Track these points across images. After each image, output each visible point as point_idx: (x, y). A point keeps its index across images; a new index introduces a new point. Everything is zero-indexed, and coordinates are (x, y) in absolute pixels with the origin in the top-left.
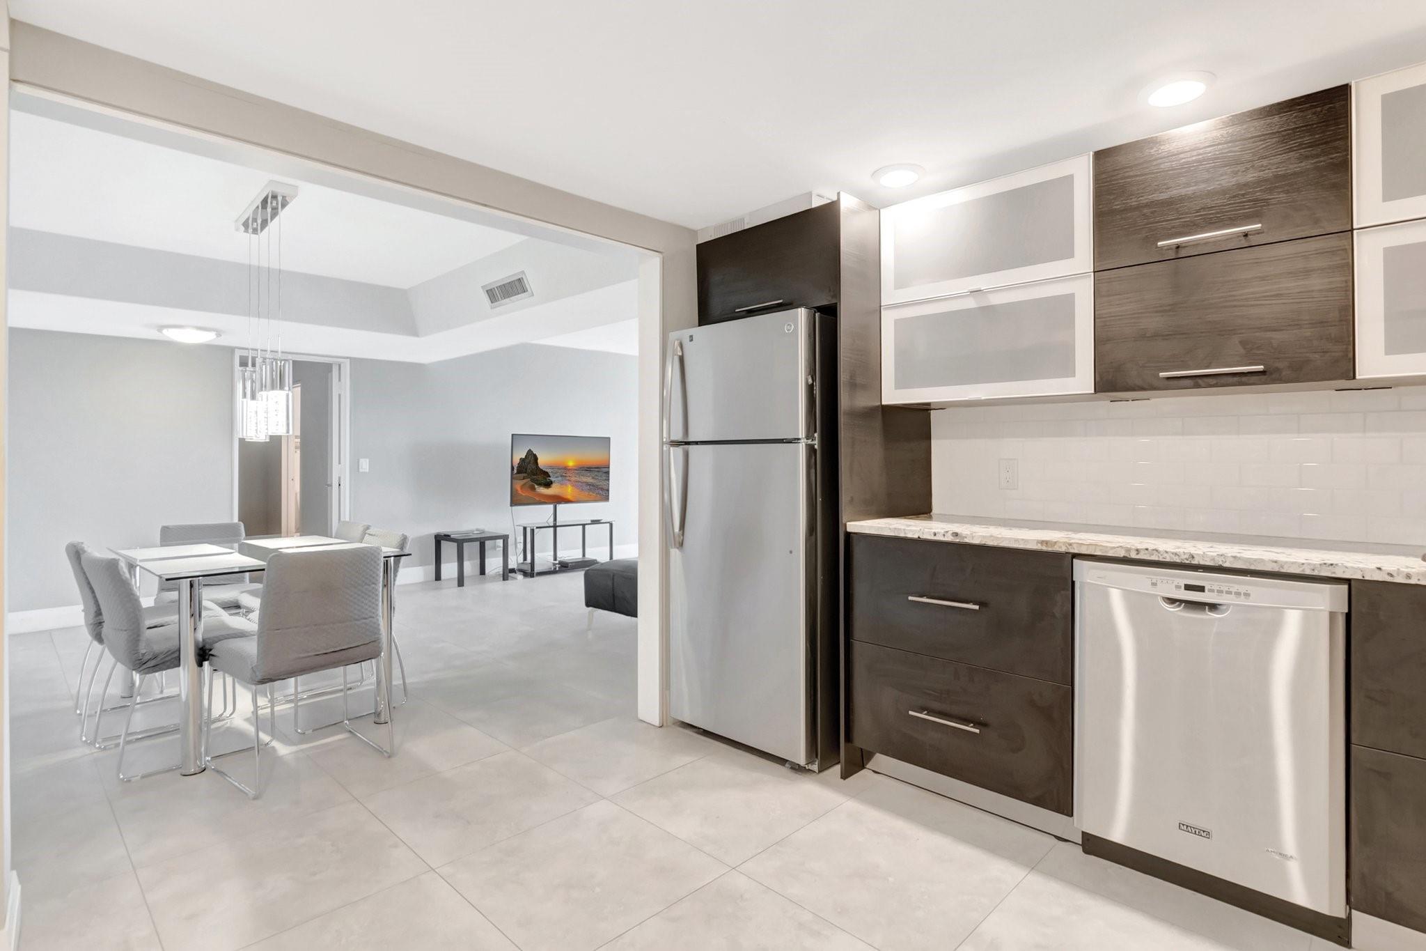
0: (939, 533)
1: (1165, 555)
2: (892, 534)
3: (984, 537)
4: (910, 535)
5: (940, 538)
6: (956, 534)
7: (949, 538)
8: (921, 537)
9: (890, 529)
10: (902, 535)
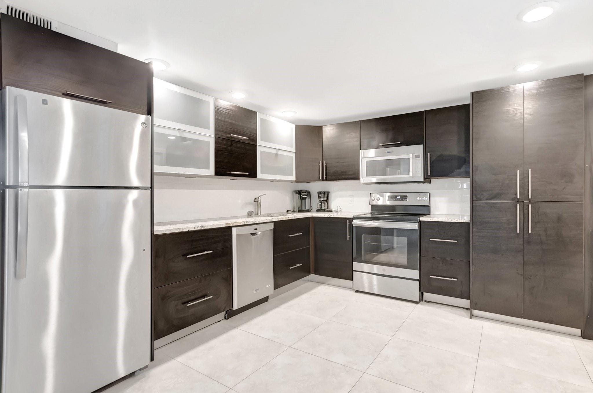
0: (196, 227)
1: (251, 222)
2: (177, 231)
3: (211, 225)
4: (184, 230)
5: (196, 229)
6: (202, 226)
7: (200, 228)
8: (189, 230)
9: (176, 229)
10: (181, 231)
